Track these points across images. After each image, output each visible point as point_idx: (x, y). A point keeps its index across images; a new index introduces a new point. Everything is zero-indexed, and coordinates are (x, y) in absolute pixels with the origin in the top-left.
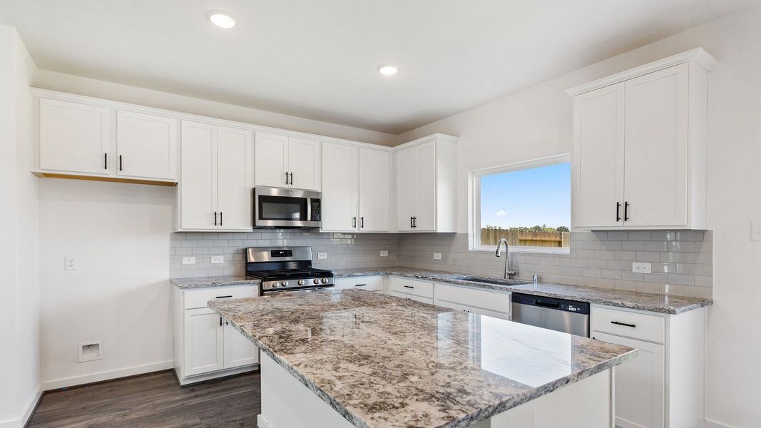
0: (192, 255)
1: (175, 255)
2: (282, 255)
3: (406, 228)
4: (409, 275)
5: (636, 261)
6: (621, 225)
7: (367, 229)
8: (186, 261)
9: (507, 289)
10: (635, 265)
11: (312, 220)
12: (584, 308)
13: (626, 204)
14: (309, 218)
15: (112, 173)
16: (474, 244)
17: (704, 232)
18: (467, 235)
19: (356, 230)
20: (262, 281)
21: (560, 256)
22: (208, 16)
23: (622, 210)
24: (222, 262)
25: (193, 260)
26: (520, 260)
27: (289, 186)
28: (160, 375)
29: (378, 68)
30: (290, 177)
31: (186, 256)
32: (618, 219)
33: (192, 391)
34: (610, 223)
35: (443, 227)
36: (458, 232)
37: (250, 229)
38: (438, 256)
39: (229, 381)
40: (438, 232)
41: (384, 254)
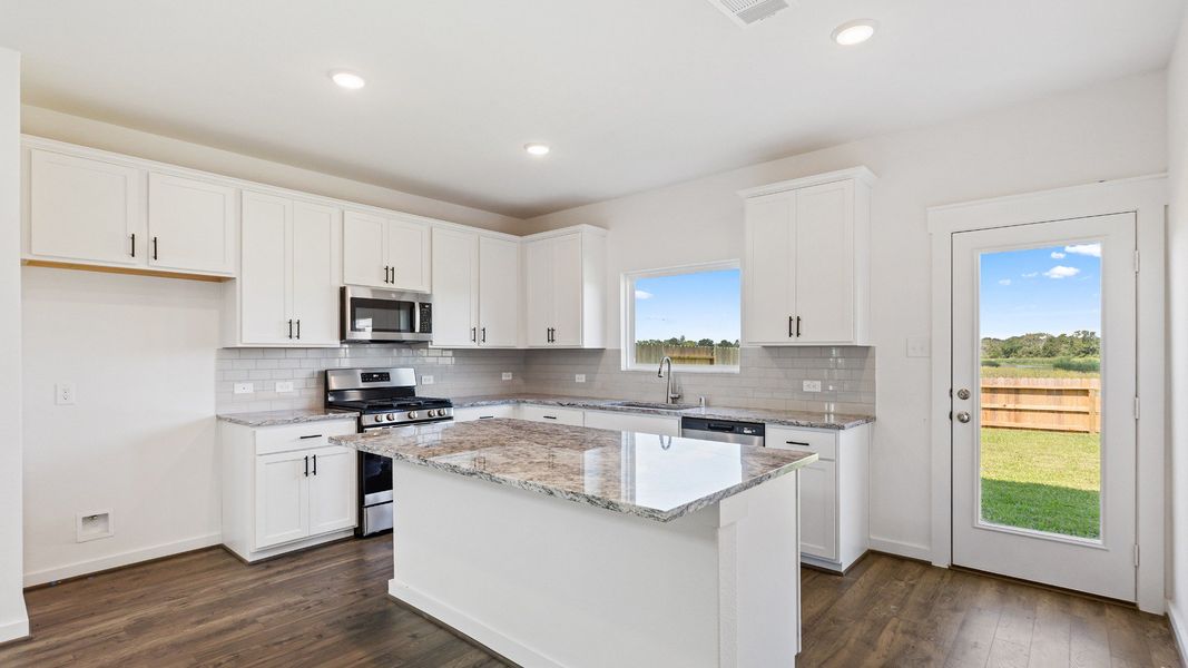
0: (248, 380)
1: (224, 382)
2: (377, 380)
3: (542, 343)
4: (550, 402)
5: (808, 379)
6: (794, 341)
7: (489, 344)
8: (239, 389)
9: (676, 414)
10: (806, 383)
11: (421, 332)
12: (759, 429)
13: (798, 319)
14: (417, 329)
15: (139, 263)
16: (627, 362)
17: (868, 348)
18: (619, 351)
19: (475, 346)
20: (361, 414)
21: (729, 375)
22: (329, 74)
23: (794, 325)
24: (291, 389)
25: (249, 388)
26: (684, 381)
27: (389, 286)
28: (205, 555)
29: (526, 147)
30: (390, 273)
31: (240, 382)
32: (790, 334)
33: (268, 567)
34: (782, 338)
35: (590, 341)
36: (608, 348)
37: (337, 343)
38: (581, 378)
39: (316, 552)
40: (585, 347)
41: (507, 377)
